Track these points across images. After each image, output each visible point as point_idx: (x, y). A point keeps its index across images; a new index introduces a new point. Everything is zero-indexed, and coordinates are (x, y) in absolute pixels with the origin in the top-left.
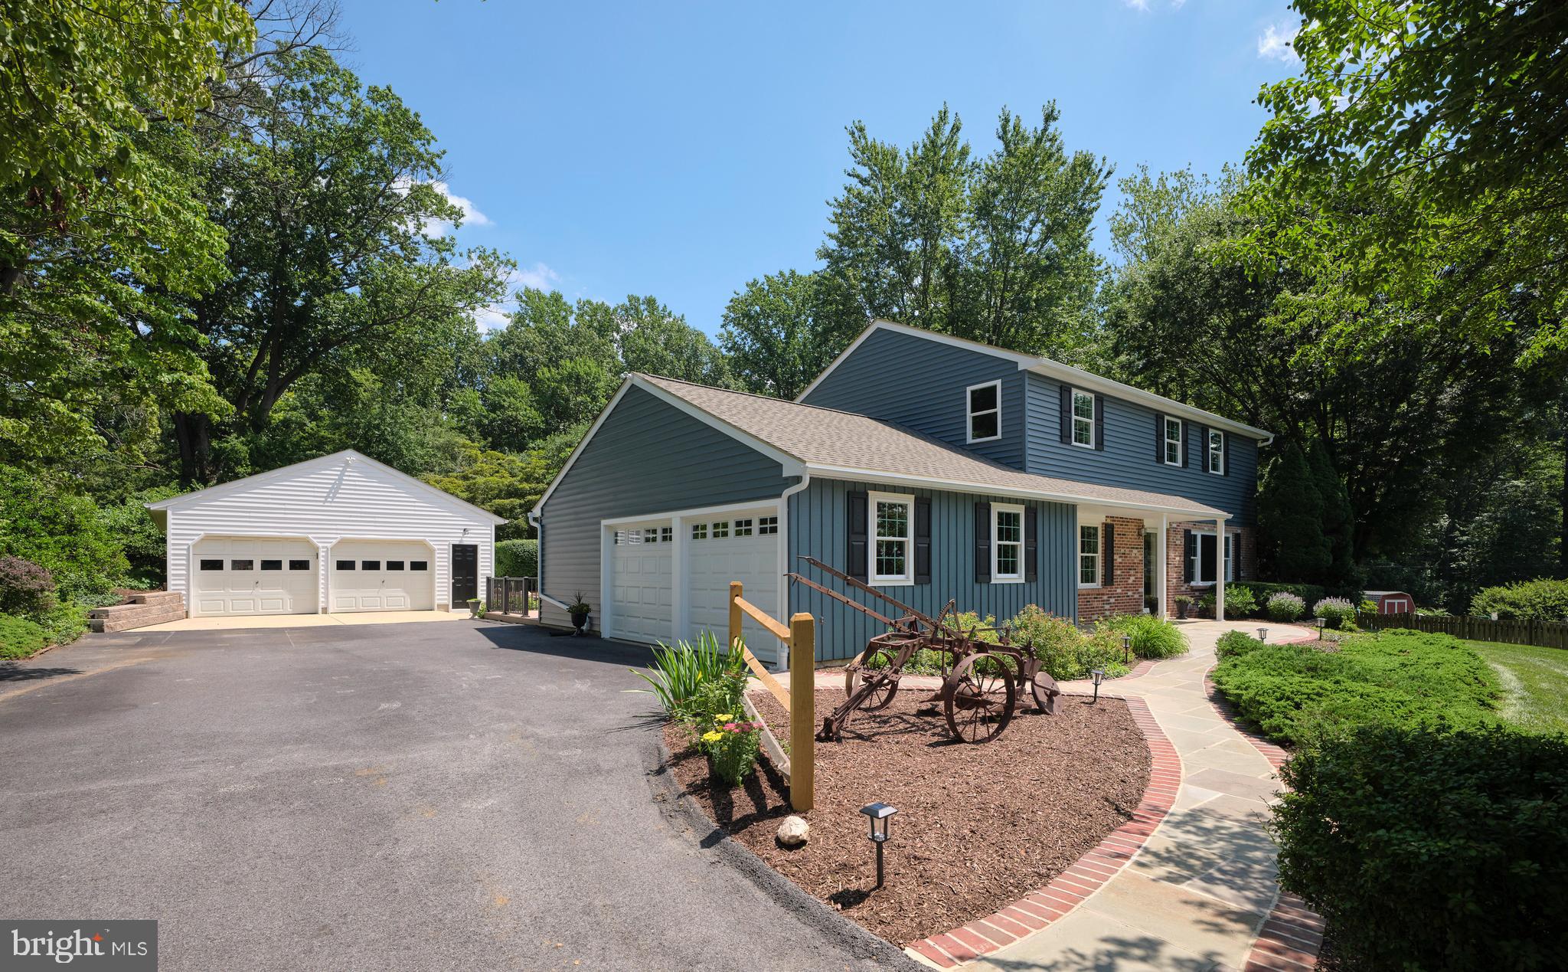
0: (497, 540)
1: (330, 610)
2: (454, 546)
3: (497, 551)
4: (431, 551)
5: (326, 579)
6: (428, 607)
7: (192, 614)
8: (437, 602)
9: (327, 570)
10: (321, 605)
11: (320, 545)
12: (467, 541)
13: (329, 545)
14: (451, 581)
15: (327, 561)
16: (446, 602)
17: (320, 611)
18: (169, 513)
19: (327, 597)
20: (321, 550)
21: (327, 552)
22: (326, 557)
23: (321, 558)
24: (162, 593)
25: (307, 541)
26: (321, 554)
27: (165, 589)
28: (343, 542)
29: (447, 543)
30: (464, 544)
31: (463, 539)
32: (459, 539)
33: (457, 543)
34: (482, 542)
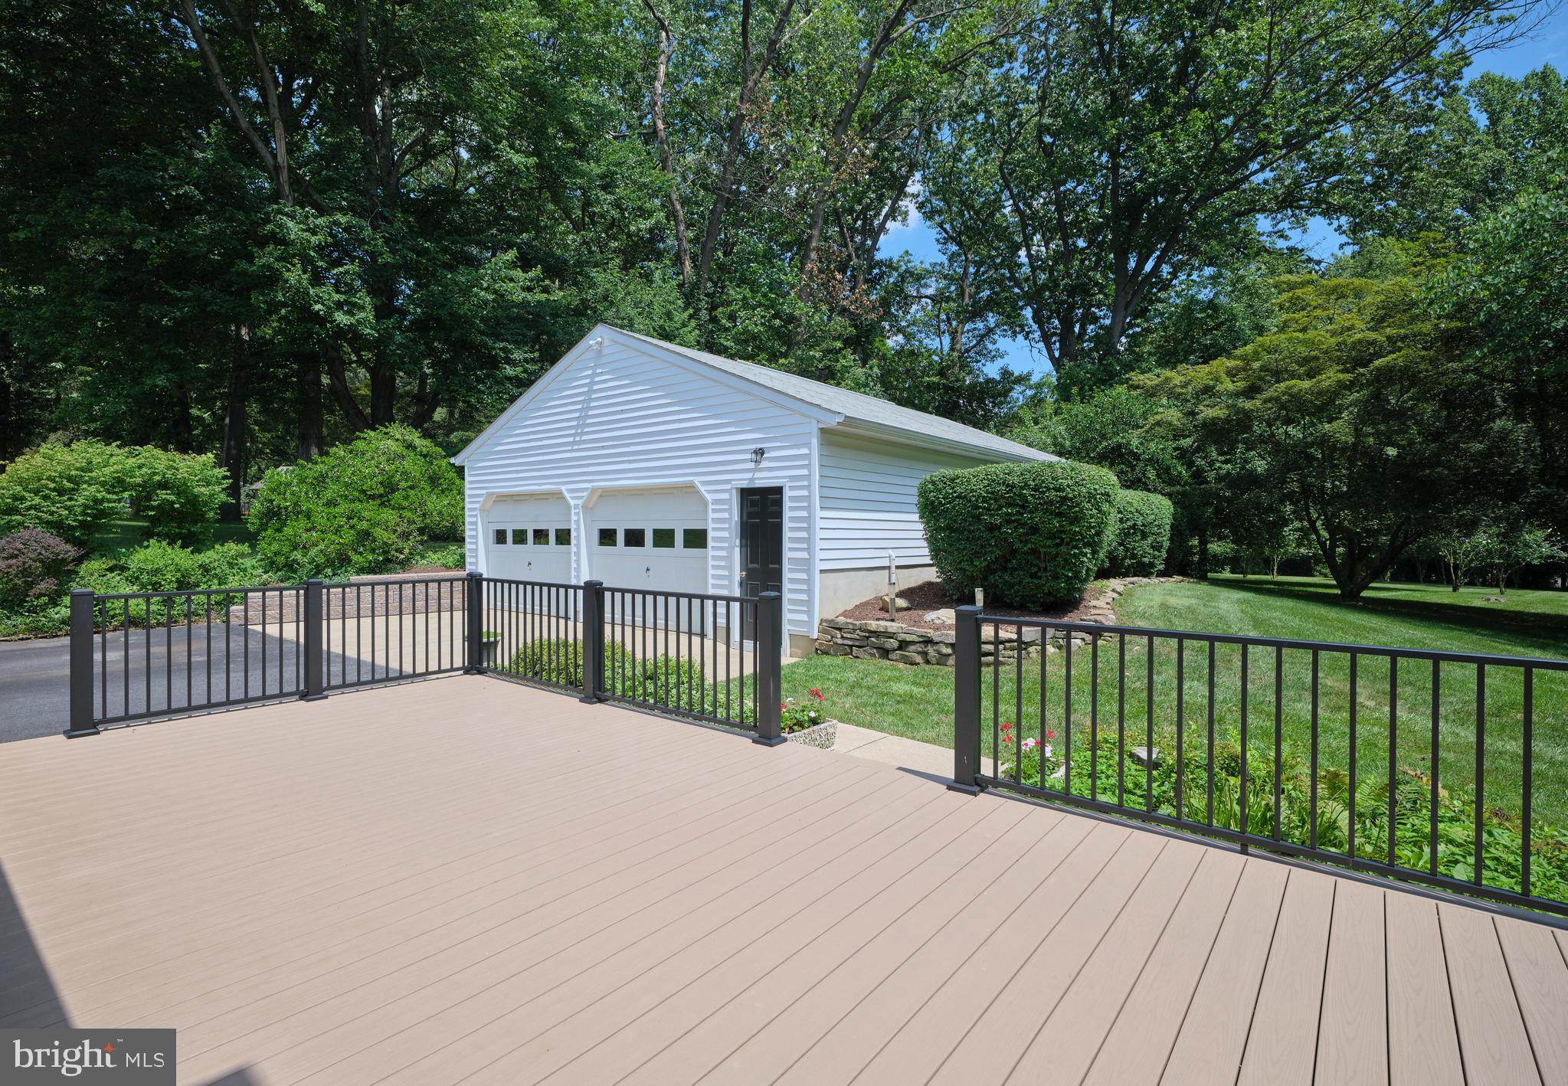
2: (743, 493)
5: (579, 562)
9: (579, 546)
12: (764, 478)
13: (580, 502)
14: (738, 573)
15: (579, 530)
20: (574, 511)
21: (579, 514)
22: (578, 522)
23: (574, 526)
26: (574, 518)
29: (728, 487)
30: (757, 486)
31: (758, 475)
32: (750, 475)
33: (745, 484)
34: (792, 478)
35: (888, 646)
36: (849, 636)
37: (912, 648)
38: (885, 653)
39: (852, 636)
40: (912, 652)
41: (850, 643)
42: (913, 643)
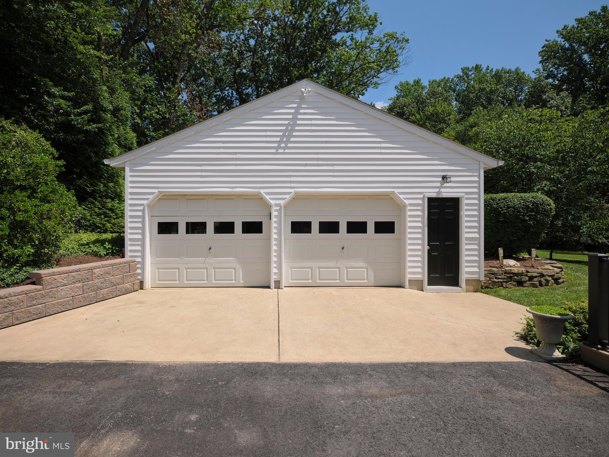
0: (487, 190)
1: (283, 284)
2: (430, 200)
3: (487, 205)
4: (401, 208)
5: (279, 245)
6: (396, 282)
7: (148, 284)
8: (409, 276)
9: (279, 234)
10: (274, 278)
11: (273, 202)
12: (447, 192)
13: (282, 202)
14: (427, 248)
15: (279, 223)
16: (419, 276)
17: (273, 285)
18: (127, 169)
19: (280, 268)
20: (274, 208)
21: (280, 211)
22: (279, 217)
23: (274, 219)
24: (119, 260)
25: (259, 198)
26: (274, 214)
27: (123, 257)
28: (298, 198)
29: (421, 196)
30: (443, 196)
31: (442, 190)
32: (437, 190)
33: (434, 195)
34: (467, 193)
35: (523, 280)
36: (501, 277)
37: (536, 279)
38: (520, 283)
39: (503, 277)
40: (536, 281)
41: (502, 280)
42: (536, 277)
